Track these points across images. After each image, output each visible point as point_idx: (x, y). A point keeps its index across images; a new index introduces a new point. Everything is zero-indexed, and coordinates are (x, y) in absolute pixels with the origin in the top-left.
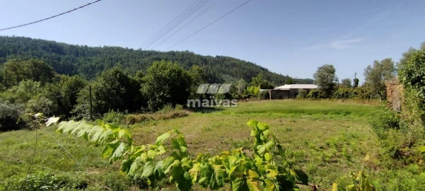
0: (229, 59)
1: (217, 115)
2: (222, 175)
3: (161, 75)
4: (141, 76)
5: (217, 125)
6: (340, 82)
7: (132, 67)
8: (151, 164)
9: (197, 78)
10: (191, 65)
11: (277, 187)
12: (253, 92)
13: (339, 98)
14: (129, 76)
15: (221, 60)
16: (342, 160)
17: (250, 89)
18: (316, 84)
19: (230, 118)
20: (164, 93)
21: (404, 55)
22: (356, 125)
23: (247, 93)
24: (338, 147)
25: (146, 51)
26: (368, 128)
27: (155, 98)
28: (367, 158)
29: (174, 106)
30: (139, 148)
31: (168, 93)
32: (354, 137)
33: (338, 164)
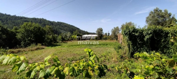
0: (63, 23)
1: (59, 48)
2: (78, 70)
3: (29, 29)
4: (16, 29)
5: (59, 52)
6: (104, 34)
7: (9, 25)
8: (43, 71)
9: (48, 31)
10: (45, 25)
11: (99, 71)
12: (74, 37)
13: (104, 40)
14: (8, 29)
15: (59, 24)
16: (107, 61)
17: (73, 36)
18: (97, 34)
19: (65, 48)
20: (31, 38)
21: (122, 26)
22: (109, 49)
23: (72, 38)
24: (105, 56)
25: (18, 17)
26: (113, 49)
27: (26, 41)
28: (114, 59)
29: (37, 44)
30: (35, 64)
31: (33, 38)
32: (109, 53)
33: (106, 62)
